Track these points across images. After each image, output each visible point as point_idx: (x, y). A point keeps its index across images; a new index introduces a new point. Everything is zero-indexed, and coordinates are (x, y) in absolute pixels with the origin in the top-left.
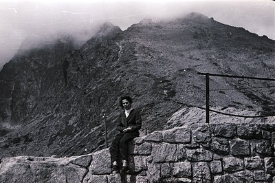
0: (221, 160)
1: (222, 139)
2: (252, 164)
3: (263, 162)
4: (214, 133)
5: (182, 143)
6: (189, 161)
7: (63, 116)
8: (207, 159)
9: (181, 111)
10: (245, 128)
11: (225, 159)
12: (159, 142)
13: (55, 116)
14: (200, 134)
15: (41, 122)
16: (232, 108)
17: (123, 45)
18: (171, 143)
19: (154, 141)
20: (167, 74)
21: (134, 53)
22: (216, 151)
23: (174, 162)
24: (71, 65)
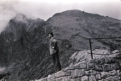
0: (100, 73)
1: (99, 65)
2: (113, 74)
3: (117, 72)
4: (95, 63)
5: (83, 69)
6: (87, 76)
7: (23, 62)
8: (94, 74)
9: (75, 54)
10: (108, 59)
11: (101, 73)
12: (74, 69)
13: (20, 62)
14: (90, 64)
15: (14, 66)
16: (97, 49)
17: (46, 27)
18: (79, 69)
19: (72, 69)
20: (67, 38)
21: (52, 30)
22: (97, 70)
23: (81, 77)
24: (24, 39)
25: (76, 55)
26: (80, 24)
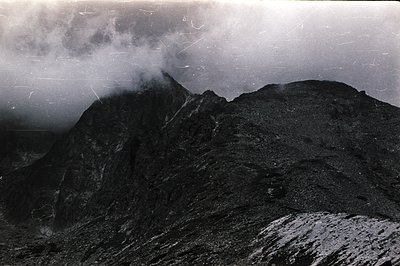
7: (117, 218)
9: (283, 219)
13: (107, 218)
17: (221, 120)
20: (280, 166)
21: (236, 132)
24: (142, 145)
25: (286, 222)
26: (339, 131)
